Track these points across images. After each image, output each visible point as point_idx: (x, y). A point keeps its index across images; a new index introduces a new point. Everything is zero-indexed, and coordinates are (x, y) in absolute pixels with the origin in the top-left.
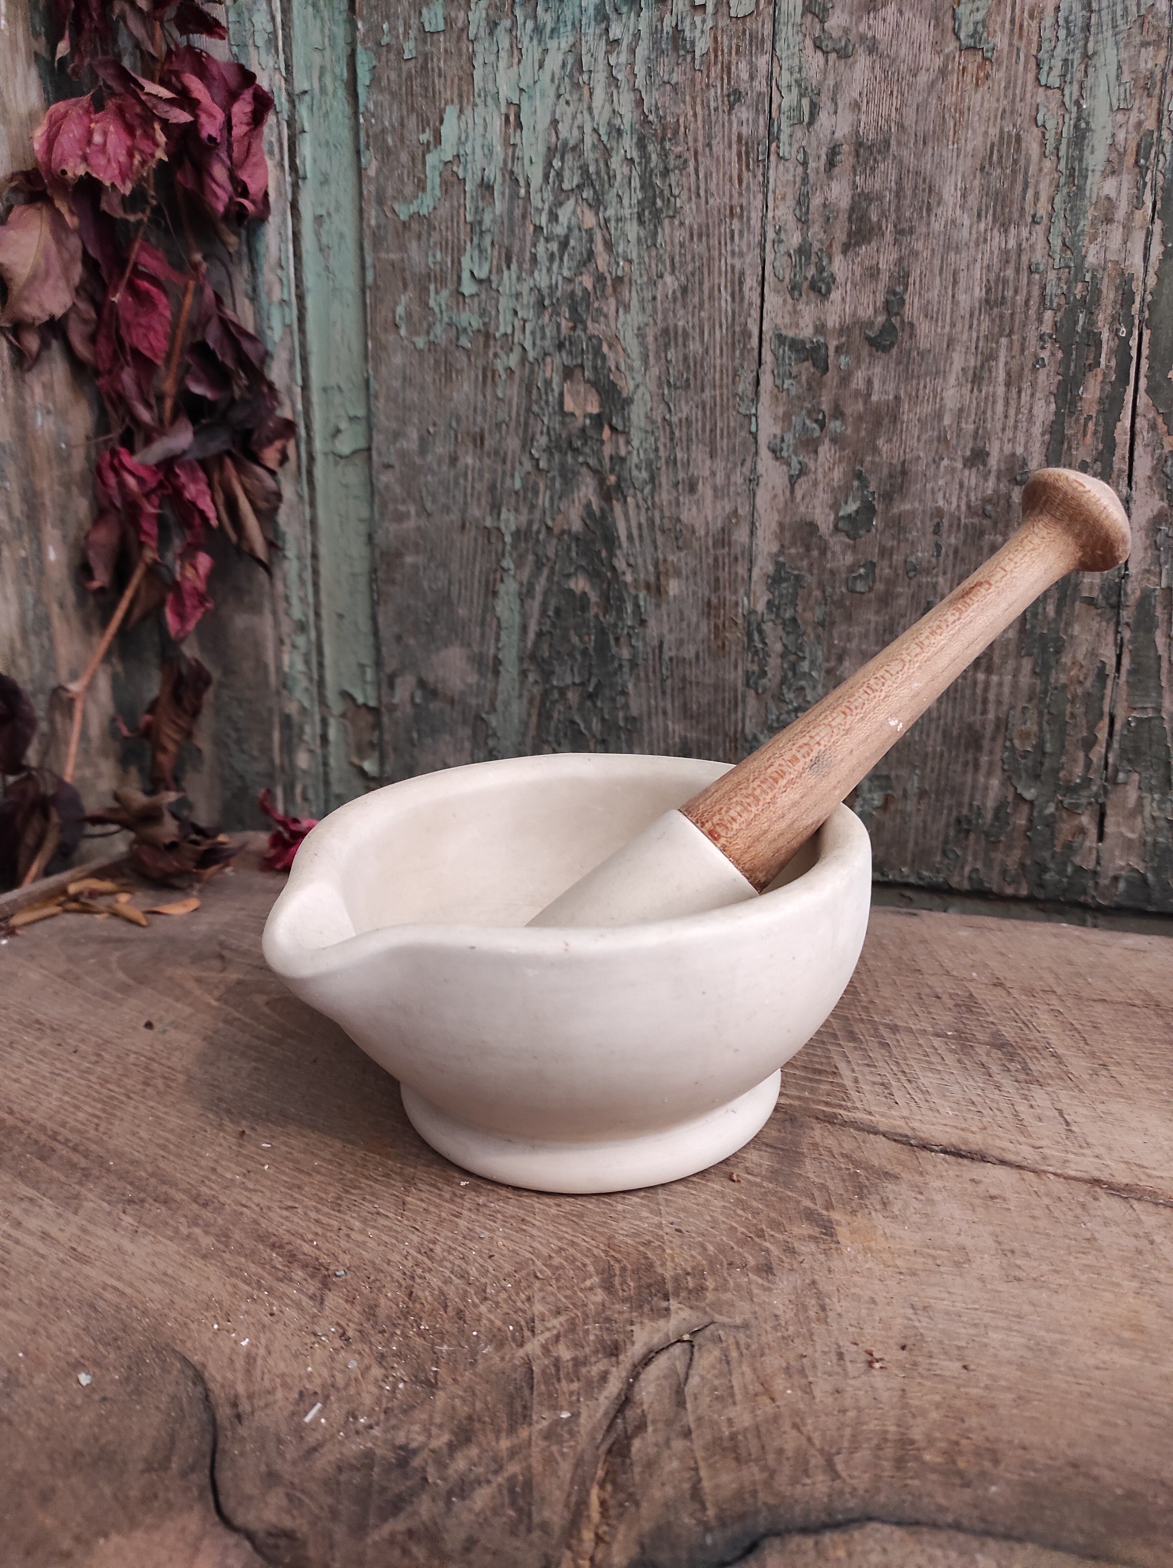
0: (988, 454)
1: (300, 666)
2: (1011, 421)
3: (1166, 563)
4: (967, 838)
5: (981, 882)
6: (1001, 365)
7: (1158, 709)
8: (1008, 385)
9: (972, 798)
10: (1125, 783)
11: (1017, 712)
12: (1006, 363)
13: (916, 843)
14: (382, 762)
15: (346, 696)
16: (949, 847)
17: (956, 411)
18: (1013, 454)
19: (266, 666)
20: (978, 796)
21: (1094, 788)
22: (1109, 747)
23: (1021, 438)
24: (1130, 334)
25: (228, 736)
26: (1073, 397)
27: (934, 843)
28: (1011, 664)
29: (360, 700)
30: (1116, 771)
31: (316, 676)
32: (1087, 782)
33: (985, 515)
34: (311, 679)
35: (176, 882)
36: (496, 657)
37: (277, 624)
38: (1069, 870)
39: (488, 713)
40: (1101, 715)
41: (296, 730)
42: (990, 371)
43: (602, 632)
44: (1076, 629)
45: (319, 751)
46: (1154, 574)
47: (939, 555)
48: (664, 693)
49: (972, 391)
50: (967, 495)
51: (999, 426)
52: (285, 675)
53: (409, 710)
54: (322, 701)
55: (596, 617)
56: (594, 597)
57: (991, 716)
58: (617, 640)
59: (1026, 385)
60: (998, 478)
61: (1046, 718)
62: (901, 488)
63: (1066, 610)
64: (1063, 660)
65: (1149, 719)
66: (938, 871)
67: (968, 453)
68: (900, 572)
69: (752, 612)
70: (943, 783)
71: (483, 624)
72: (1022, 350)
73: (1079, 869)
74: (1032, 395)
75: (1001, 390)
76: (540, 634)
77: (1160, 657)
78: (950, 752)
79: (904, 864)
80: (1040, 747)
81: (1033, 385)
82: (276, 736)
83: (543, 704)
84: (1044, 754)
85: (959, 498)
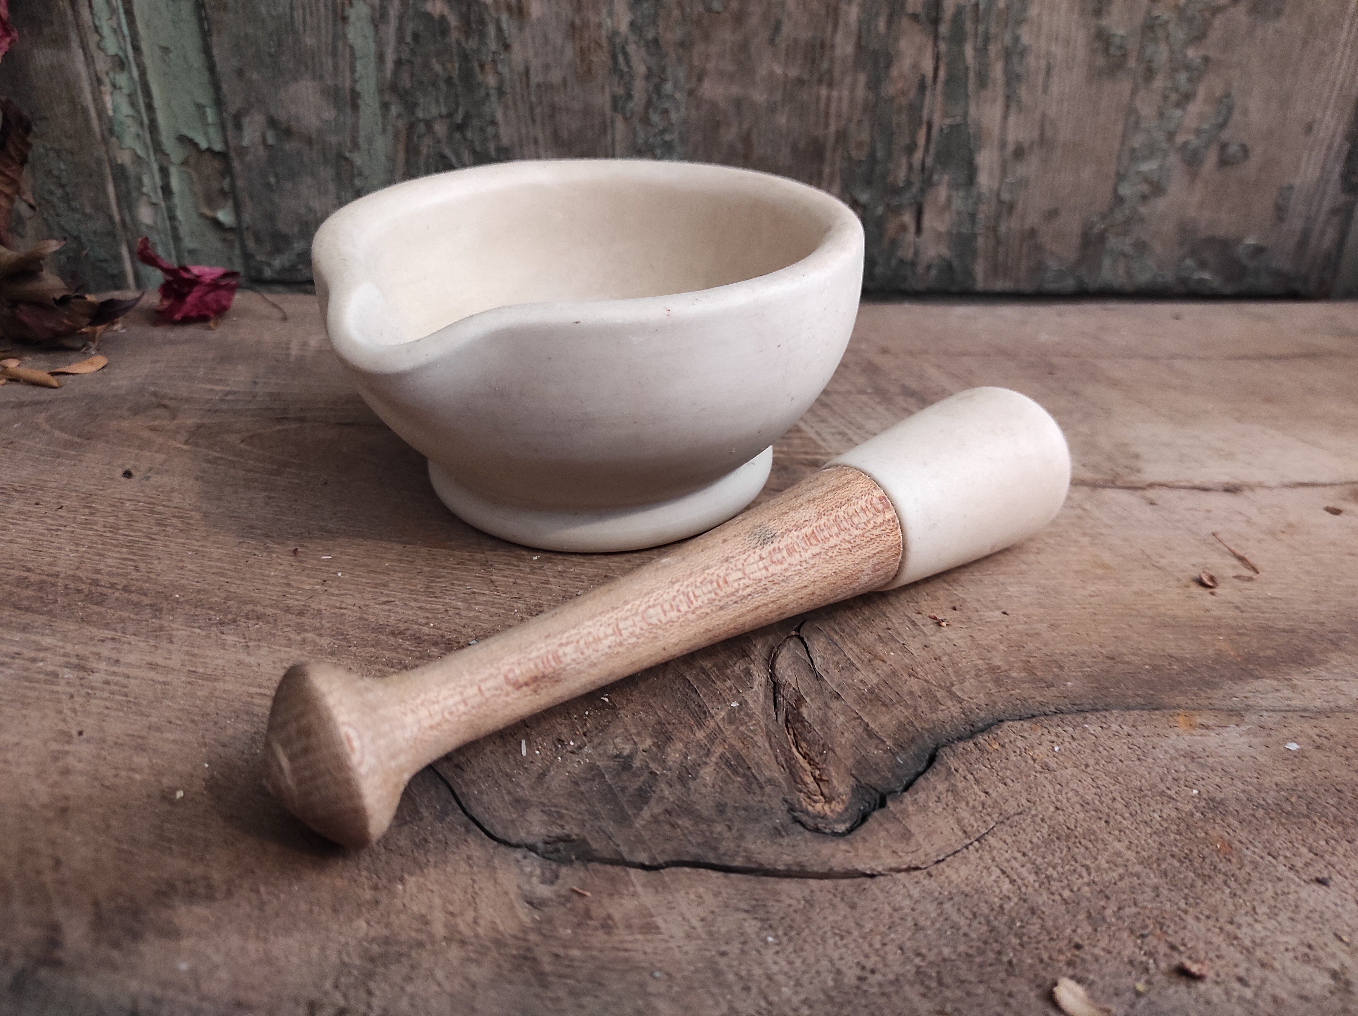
1: (126, 109)
7: (965, 115)
10: (939, 184)
11: (853, 125)
14: (238, 209)
15: (184, 140)
19: (85, 111)
21: (914, 190)
22: (926, 150)
25: (51, 193)
28: (849, 79)
29: (204, 145)
30: (932, 173)
31: (146, 121)
32: (909, 184)
34: (142, 124)
35: (68, 342)
36: (353, 90)
37: (89, 60)
38: (894, 262)
39: (350, 151)
40: (920, 124)
41: (133, 181)
43: (465, 57)
44: (903, 43)
45: (162, 204)
48: (534, 121)
52: (111, 120)
53: (262, 152)
54: (158, 148)
55: (458, 42)
56: (453, 21)
57: (832, 129)
58: (482, 66)
61: (877, 128)
63: (894, 25)
64: (892, 74)
65: (958, 126)
69: (615, 33)
71: (334, 53)
73: (901, 261)
76: (399, 63)
77: (967, 69)
80: (872, 155)
82: (111, 189)
83: (409, 137)
84: (875, 161)
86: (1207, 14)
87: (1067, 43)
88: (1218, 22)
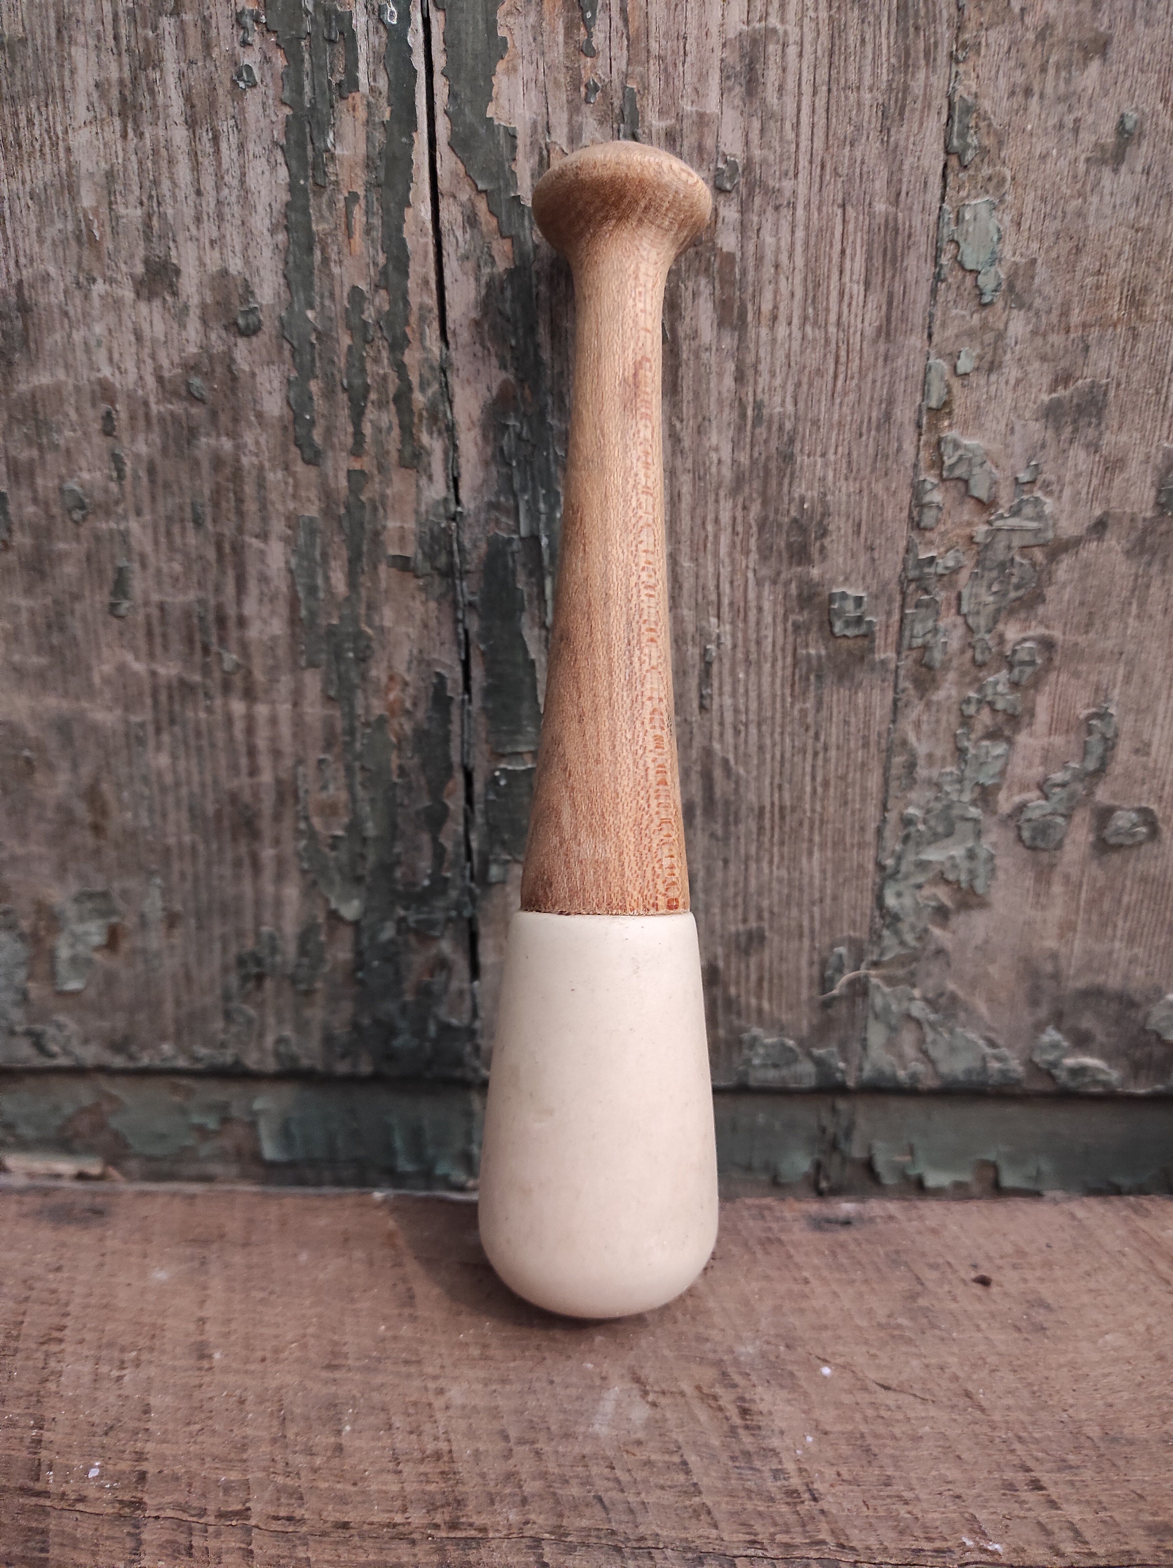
0: (177, 272)
2: (210, 199)
3: (524, 490)
4: (259, 985)
5: (294, 1058)
6: (171, 80)
8: (192, 123)
9: (258, 921)
10: (503, 882)
11: (308, 771)
12: (181, 76)
13: (178, 1003)
16: (235, 1004)
17: (100, 178)
18: (224, 273)
20: (268, 916)
21: (454, 894)
22: (468, 821)
23: (233, 237)
24: (405, 18)
26: (318, 153)
27: (208, 1000)
28: (285, 682)
30: (485, 864)
32: (440, 885)
33: (193, 398)
38: (432, 1029)
40: (449, 769)
42: (152, 92)
44: (387, 616)
46: (507, 512)
47: (121, 477)
49: (124, 136)
50: (153, 357)
51: (189, 212)
57: (266, 777)
59: (225, 126)
60: (204, 321)
61: (359, 777)
62: (25, 341)
63: (364, 580)
64: (374, 673)
65: (529, 772)
66: (223, 1045)
67: (140, 269)
68: (55, 510)
70: (204, 896)
72: (207, 47)
73: (445, 1028)
74: (241, 147)
75: (180, 135)
77: (532, 663)
78: (207, 842)
79: (163, 1038)
80: (355, 827)
81: (239, 126)
84: (364, 840)
85: (139, 362)
86: (1039, 555)
87: (740, 612)
88: (1063, 570)
